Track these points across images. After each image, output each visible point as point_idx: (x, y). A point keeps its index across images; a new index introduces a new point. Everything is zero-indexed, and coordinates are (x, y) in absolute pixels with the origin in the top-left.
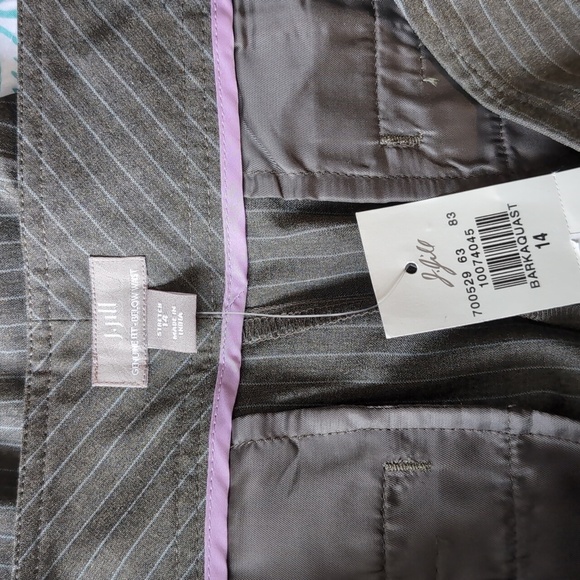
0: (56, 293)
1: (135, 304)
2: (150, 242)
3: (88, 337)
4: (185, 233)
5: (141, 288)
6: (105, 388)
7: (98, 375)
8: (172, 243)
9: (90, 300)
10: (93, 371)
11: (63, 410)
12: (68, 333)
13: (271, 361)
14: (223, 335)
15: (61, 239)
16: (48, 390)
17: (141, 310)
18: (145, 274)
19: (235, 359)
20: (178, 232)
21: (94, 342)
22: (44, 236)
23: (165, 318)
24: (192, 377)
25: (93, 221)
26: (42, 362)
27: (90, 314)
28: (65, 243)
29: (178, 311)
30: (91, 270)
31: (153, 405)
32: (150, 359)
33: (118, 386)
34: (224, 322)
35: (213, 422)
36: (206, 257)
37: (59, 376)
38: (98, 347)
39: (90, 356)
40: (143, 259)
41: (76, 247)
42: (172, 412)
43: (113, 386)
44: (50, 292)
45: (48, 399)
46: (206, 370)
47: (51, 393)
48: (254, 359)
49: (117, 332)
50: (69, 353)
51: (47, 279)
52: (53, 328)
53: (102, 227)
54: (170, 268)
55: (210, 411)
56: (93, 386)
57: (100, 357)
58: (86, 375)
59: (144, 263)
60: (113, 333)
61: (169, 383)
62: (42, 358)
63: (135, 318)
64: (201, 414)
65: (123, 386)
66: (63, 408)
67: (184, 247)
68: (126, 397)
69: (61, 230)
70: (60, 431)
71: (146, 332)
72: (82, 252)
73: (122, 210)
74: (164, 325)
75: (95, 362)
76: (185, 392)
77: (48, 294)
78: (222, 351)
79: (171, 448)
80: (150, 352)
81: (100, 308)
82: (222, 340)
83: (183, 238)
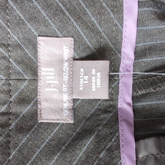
0: (15, 61)
1: (66, 69)
2: (78, 27)
3: (35, 91)
4: (100, 23)
5: (69, 59)
6: (47, 123)
7: (42, 115)
8: (91, 29)
9: (37, 67)
10: (39, 113)
11: (20, 138)
12: (22, 87)
13: (151, 105)
14: (120, 90)
15: (20, 23)
16: (10, 125)
17: (69, 73)
18: (72, 50)
19: (129, 104)
20: (95, 22)
21: (39, 94)
22: (8, 21)
23: (86, 77)
24: (102, 116)
25: (42, 11)
26: (6, 106)
27: (37, 75)
28: (22, 26)
29: (96, 72)
30: (39, 46)
31: (78, 134)
32: (74, 105)
33: (54, 122)
34: (120, 81)
35: (121, 143)
36: (111, 40)
37: (17, 115)
38: (41, 97)
39: (36, 103)
40: (73, 39)
41: (30, 29)
42: (92, 137)
43: (52, 121)
44: (11, 60)
45: (10, 130)
46: (110, 112)
47: (12, 127)
48: (140, 104)
49: (54, 87)
50: (23, 101)
51: (9, 51)
52: (12, 85)
53: (48, 15)
54: (88, 47)
55: (118, 137)
56: (39, 122)
57: (42, 103)
58: (34, 115)
59: (73, 42)
60: (51, 88)
61: (87, 120)
62: (5, 104)
63: (66, 78)
64: (112, 138)
65: (58, 122)
66: (20, 136)
67: (98, 33)
68: (60, 129)
69: (20, 17)
70: (19, 151)
71: (72, 87)
72: (33, 33)
73: (61, 5)
74: (85, 82)
75: (39, 106)
76: (99, 125)
77: (10, 62)
78: (120, 100)
79: (95, 161)
80: (75, 101)
81: (44, 71)
82: (120, 93)
83: (98, 26)
